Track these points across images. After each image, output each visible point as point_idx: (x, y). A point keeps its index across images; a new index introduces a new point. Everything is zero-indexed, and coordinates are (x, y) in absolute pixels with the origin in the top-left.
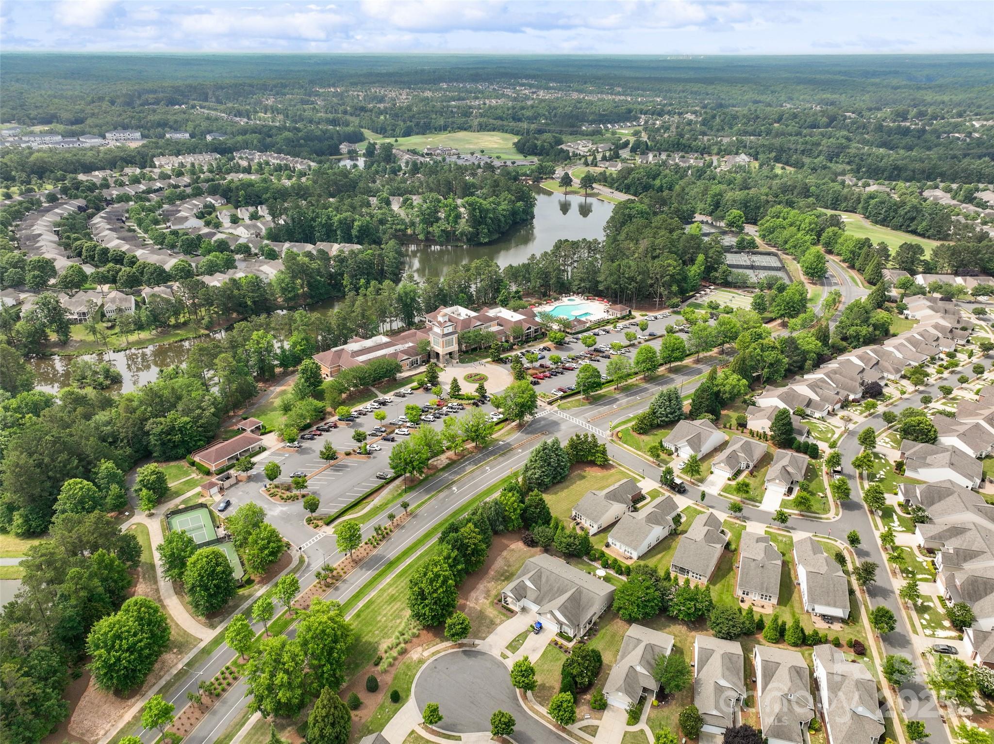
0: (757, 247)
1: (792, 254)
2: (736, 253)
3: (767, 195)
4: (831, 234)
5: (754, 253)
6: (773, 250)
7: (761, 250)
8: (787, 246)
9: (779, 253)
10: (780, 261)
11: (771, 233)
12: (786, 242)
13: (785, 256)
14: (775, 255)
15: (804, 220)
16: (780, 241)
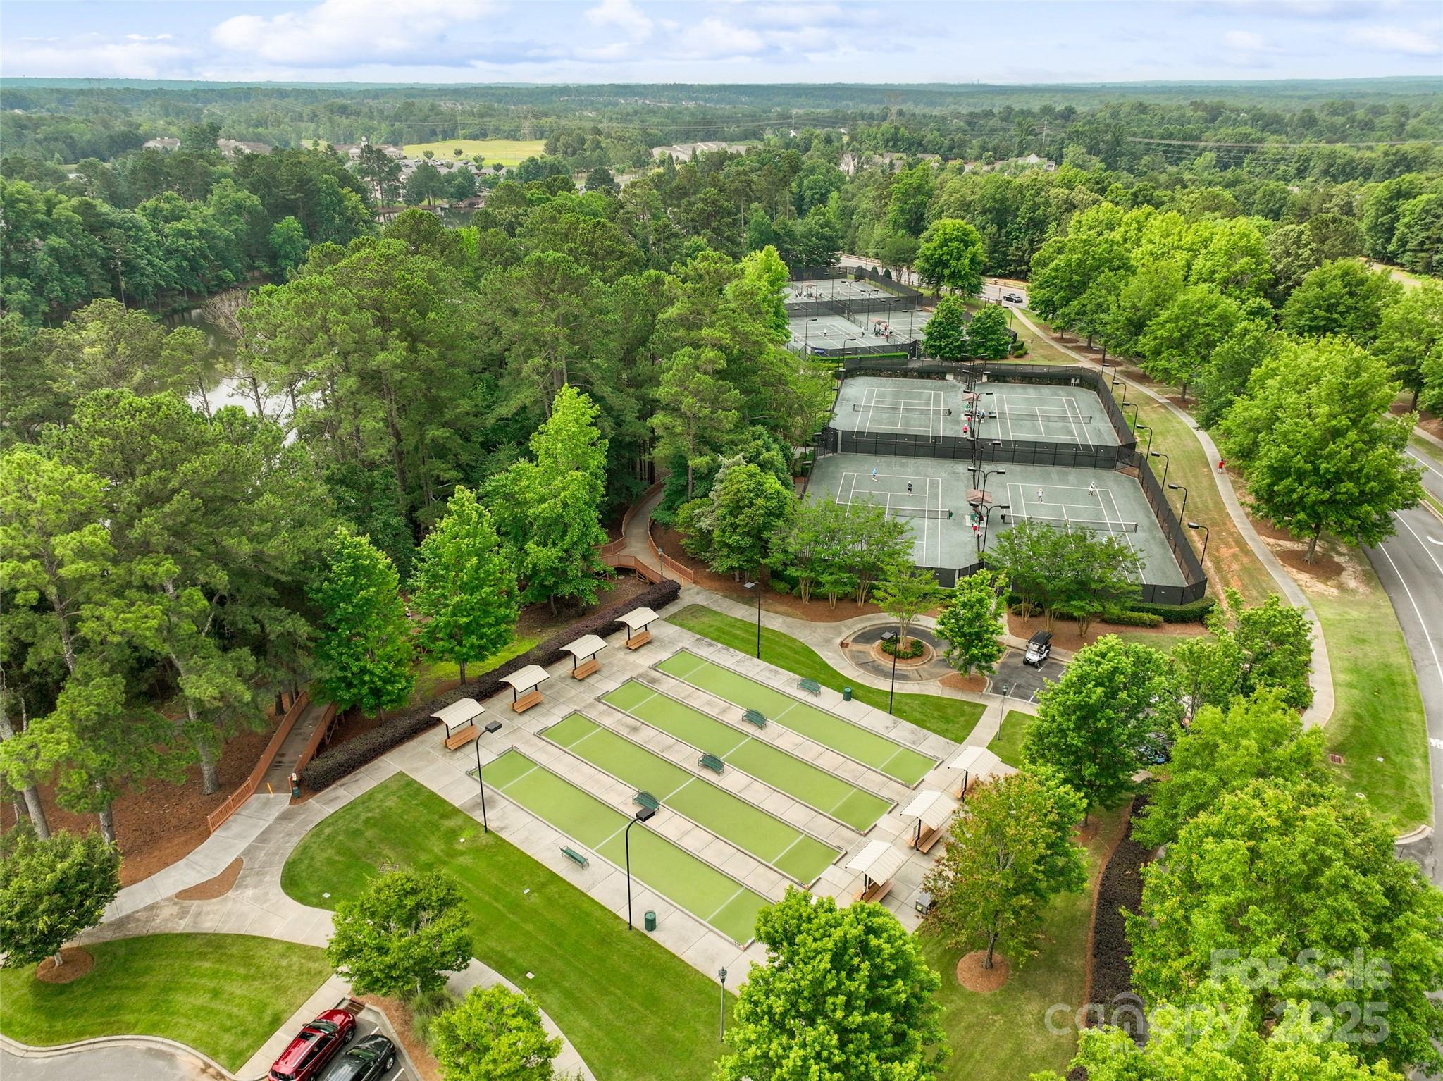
0: (1019, 350)
1: (1167, 376)
2: (925, 374)
3: (1069, 186)
4: (1336, 287)
5: (999, 377)
6: (1085, 362)
7: (1036, 360)
8: (1144, 343)
9: (1108, 373)
10: (1113, 410)
11: (1077, 289)
12: (1137, 326)
13: (1134, 390)
14: (1090, 382)
15: (1205, 243)
16: (1113, 319)
